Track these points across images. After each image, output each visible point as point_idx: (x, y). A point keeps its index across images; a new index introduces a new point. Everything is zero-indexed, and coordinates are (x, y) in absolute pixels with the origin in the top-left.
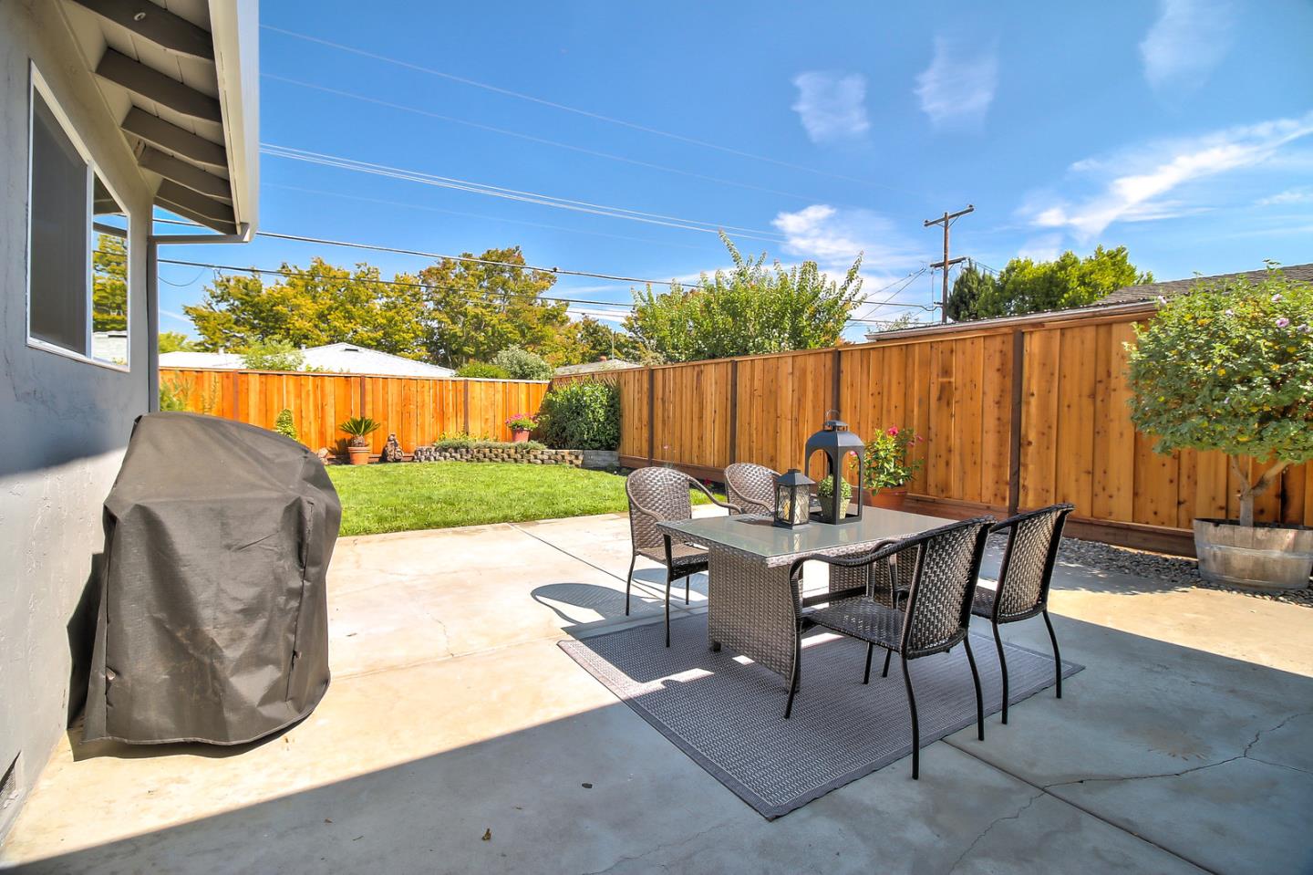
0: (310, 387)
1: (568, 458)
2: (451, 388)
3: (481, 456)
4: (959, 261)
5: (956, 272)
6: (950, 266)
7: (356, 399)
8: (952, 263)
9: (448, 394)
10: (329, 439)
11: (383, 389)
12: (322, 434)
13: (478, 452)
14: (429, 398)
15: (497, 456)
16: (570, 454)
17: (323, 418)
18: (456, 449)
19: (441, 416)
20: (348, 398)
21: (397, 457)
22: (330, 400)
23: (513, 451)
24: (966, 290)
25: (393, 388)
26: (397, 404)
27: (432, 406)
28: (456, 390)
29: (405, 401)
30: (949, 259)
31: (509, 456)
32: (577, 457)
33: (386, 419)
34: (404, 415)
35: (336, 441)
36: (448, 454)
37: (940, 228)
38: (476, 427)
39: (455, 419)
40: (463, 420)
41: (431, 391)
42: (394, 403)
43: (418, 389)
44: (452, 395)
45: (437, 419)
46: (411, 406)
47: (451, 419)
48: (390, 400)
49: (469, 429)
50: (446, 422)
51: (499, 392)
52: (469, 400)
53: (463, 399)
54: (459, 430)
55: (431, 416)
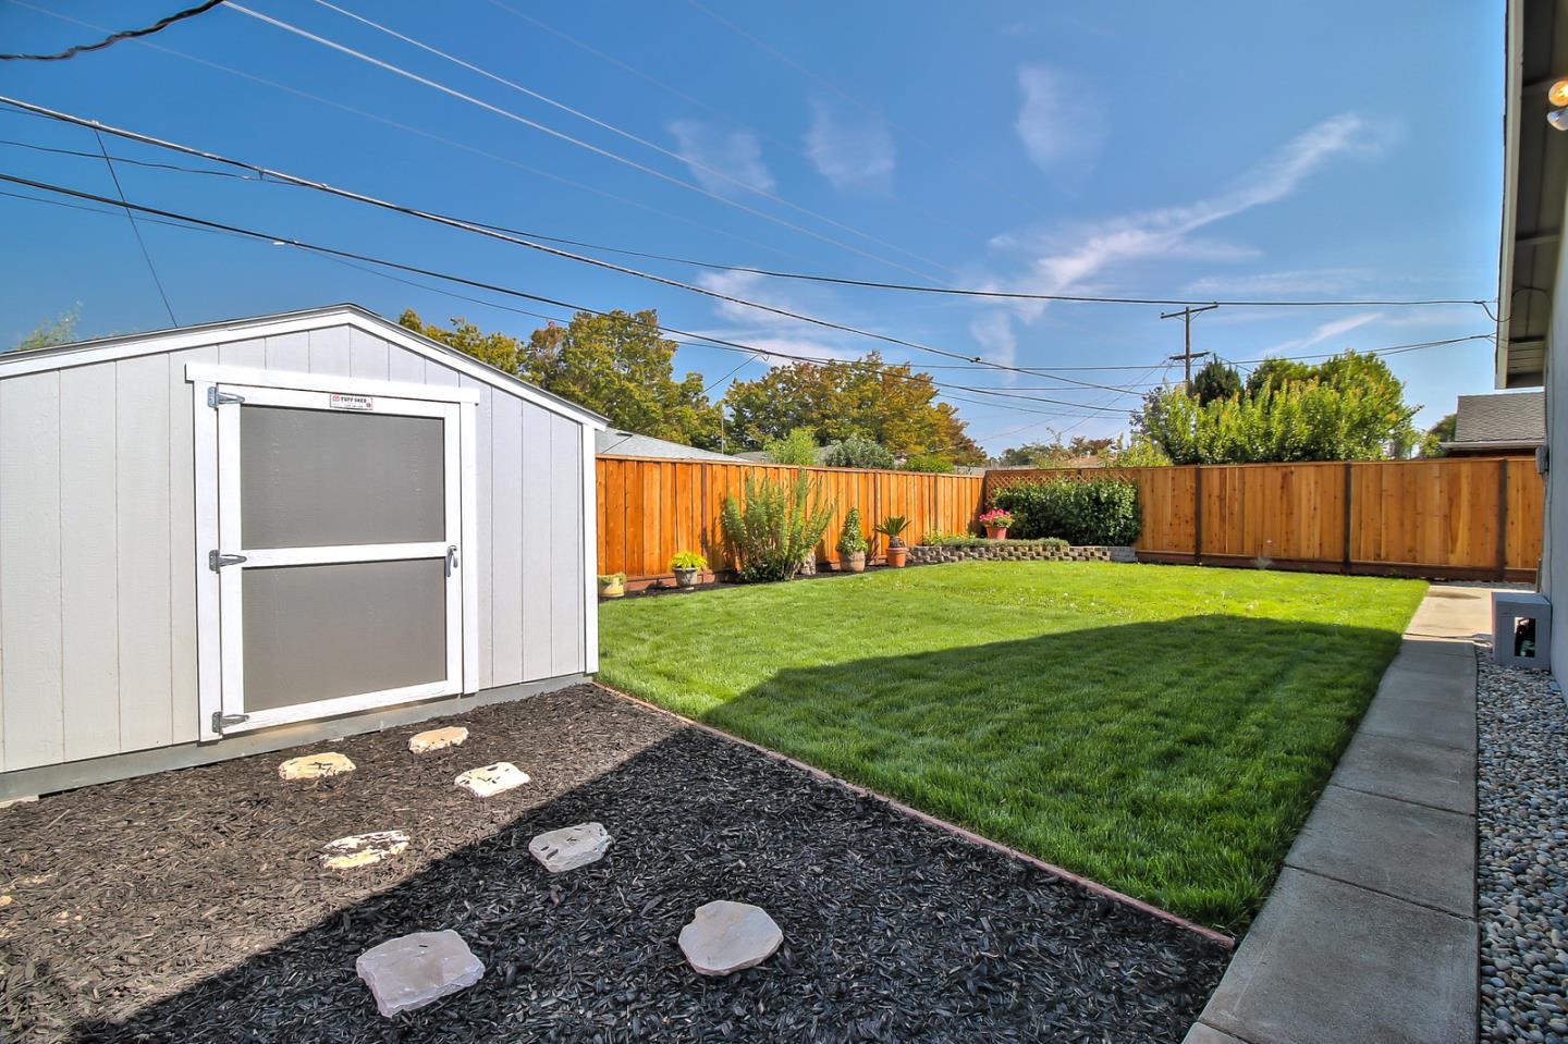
1: (1097, 554)
2: (926, 484)
3: (1006, 554)
4: (1202, 355)
5: (1198, 367)
6: (1192, 359)
8: (1195, 356)
13: (1002, 550)
14: (914, 494)
15: (1024, 554)
16: (1098, 550)
23: (1041, 549)
24: (1216, 385)
27: (916, 502)
29: (900, 499)
30: (1191, 353)
31: (1038, 554)
32: (1105, 554)
37: (1181, 321)
39: (929, 516)
40: (933, 517)
41: (915, 487)
42: (894, 500)
43: (908, 485)
44: (927, 491)
45: (919, 516)
46: (903, 504)
47: (926, 516)
48: (892, 497)
49: (939, 526)
50: (924, 519)
51: (954, 487)
52: (938, 497)
53: (934, 496)
54: (932, 528)
55: (915, 514)
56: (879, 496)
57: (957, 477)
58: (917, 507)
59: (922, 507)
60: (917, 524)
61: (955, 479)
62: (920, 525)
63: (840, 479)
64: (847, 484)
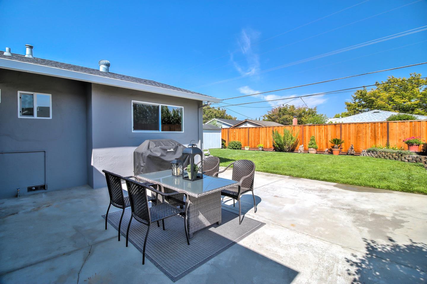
0: (323, 129)
2: (380, 126)
7: (338, 132)
9: (378, 129)
10: (329, 146)
11: (349, 128)
12: (327, 144)
14: (369, 131)
17: (327, 139)
18: (373, 152)
19: (375, 138)
20: (335, 132)
21: (352, 153)
22: (330, 133)
25: (352, 127)
26: (354, 133)
27: (370, 134)
28: (382, 127)
29: (358, 132)
33: (350, 139)
34: (357, 138)
35: (331, 146)
36: (369, 154)
38: (393, 143)
39: (382, 139)
40: (386, 139)
41: (370, 128)
42: (353, 133)
43: (364, 127)
44: (380, 129)
45: (372, 139)
46: (361, 134)
47: (380, 139)
48: (351, 132)
49: (390, 143)
50: (377, 140)
51: (408, 126)
52: (390, 131)
53: (386, 130)
54: (384, 144)
55: (370, 138)
56: (343, 132)
57: (410, 122)
58: (372, 135)
59: (375, 135)
60: (371, 142)
61: (408, 123)
62: (373, 142)
63: (321, 127)
64: (325, 128)
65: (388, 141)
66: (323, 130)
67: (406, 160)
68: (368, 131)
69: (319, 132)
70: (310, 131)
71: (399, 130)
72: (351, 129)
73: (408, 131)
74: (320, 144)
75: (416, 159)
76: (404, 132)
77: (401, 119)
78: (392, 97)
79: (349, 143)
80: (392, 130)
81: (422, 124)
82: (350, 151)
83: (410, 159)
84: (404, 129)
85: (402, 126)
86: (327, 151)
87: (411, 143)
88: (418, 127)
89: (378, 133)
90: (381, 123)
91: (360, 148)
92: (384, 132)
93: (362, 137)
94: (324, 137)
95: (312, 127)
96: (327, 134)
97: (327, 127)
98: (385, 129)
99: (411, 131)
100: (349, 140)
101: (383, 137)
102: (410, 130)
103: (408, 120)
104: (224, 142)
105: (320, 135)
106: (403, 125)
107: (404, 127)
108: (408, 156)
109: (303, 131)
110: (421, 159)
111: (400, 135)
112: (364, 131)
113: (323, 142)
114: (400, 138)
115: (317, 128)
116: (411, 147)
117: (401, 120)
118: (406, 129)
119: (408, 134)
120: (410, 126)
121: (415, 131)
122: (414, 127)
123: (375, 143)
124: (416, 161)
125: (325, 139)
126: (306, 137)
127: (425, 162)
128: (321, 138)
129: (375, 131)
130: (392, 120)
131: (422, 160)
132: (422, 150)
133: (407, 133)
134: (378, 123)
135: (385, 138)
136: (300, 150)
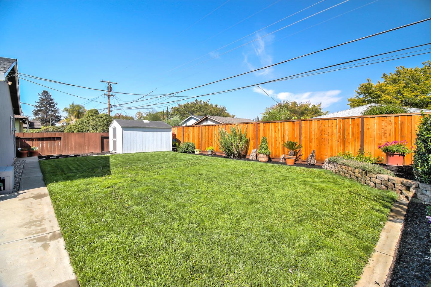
2: (351, 123)
7: (297, 132)
9: (349, 127)
10: (286, 151)
11: (310, 126)
17: (283, 141)
19: (344, 141)
20: (294, 131)
21: (311, 163)
22: (287, 133)
27: (338, 135)
28: (354, 124)
29: (322, 132)
33: (311, 142)
34: (321, 140)
38: (370, 150)
39: (354, 143)
40: (360, 144)
41: (337, 125)
42: (316, 134)
43: (329, 125)
44: (352, 128)
45: (341, 143)
46: (325, 135)
47: (350, 143)
48: (313, 132)
49: (364, 150)
50: (347, 145)
51: (391, 123)
52: (365, 130)
53: (360, 130)
54: (357, 151)
55: (337, 141)
56: (303, 131)
57: (395, 116)
58: (340, 137)
59: (345, 137)
60: (338, 147)
61: (392, 118)
62: (342, 148)
63: (277, 125)
64: (281, 126)
65: (362, 146)
66: (280, 129)
67: (372, 184)
68: (335, 131)
69: (275, 131)
70: (264, 130)
71: (379, 129)
72: (313, 129)
73: (391, 131)
74: (275, 148)
75: (386, 184)
76: (386, 132)
77: (382, 112)
78: (402, 90)
79: (310, 147)
80: (368, 129)
81: (414, 120)
82: (310, 160)
83: (378, 181)
84: (386, 128)
85: (383, 124)
86: (282, 159)
87: (391, 151)
88: (407, 125)
89: (349, 134)
90: (353, 118)
91: (324, 155)
92: (357, 132)
93: (327, 139)
94: (280, 139)
95: (267, 125)
96: (284, 135)
97: (284, 124)
98: (358, 127)
99: (397, 131)
100: (311, 144)
101: (355, 140)
102: (395, 129)
103: (393, 113)
104: (177, 144)
105: (276, 136)
106: (384, 122)
107: (386, 125)
108: (375, 176)
109: (257, 131)
110: (394, 184)
111: (380, 138)
112: (330, 131)
113: (279, 146)
114: (380, 142)
115: (272, 126)
116: (391, 158)
117: (382, 114)
118: (389, 127)
119: (392, 134)
120: (395, 123)
121: (402, 130)
122: (401, 124)
123: (344, 149)
124: (387, 187)
125: (281, 141)
126: (260, 139)
127: (400, 190)
128: (277, 140)
129: (344, 131)
130: (369, 114)
131: (395, 186)
132: (413, 162)
133: (390, 135)
134: (348, 118)
135: (358, 141)
136: (251, 156)
